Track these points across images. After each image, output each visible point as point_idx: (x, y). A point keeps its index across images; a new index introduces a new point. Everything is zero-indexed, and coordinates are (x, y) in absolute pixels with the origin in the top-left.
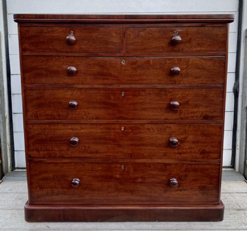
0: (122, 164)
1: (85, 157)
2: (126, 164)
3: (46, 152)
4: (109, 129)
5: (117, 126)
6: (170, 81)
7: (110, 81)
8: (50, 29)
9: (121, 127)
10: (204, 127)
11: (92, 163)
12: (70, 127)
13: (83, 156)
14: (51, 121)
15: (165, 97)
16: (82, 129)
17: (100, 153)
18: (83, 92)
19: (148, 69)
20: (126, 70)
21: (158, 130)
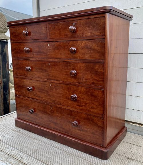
0: (51, 106)
1: (35, 99)
2: (52, 106)
3: (21, 93)
4: (44, 84)
5: (48, 83)
6: (72, 57)
7: (43, 57)
8: (19, 28)
9: (49, 84)
10: (92, 90)
11: (38, 102)
12: (29, 81)
13: (34, 98)
14: (22, 77)
15: (70, 67)
16: (33, 83)
17: (41, 98)
18: (33, 62)
19: (61, 49)
20: (50, 49)
21: (67, 89)
